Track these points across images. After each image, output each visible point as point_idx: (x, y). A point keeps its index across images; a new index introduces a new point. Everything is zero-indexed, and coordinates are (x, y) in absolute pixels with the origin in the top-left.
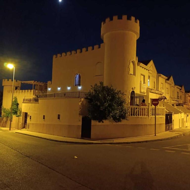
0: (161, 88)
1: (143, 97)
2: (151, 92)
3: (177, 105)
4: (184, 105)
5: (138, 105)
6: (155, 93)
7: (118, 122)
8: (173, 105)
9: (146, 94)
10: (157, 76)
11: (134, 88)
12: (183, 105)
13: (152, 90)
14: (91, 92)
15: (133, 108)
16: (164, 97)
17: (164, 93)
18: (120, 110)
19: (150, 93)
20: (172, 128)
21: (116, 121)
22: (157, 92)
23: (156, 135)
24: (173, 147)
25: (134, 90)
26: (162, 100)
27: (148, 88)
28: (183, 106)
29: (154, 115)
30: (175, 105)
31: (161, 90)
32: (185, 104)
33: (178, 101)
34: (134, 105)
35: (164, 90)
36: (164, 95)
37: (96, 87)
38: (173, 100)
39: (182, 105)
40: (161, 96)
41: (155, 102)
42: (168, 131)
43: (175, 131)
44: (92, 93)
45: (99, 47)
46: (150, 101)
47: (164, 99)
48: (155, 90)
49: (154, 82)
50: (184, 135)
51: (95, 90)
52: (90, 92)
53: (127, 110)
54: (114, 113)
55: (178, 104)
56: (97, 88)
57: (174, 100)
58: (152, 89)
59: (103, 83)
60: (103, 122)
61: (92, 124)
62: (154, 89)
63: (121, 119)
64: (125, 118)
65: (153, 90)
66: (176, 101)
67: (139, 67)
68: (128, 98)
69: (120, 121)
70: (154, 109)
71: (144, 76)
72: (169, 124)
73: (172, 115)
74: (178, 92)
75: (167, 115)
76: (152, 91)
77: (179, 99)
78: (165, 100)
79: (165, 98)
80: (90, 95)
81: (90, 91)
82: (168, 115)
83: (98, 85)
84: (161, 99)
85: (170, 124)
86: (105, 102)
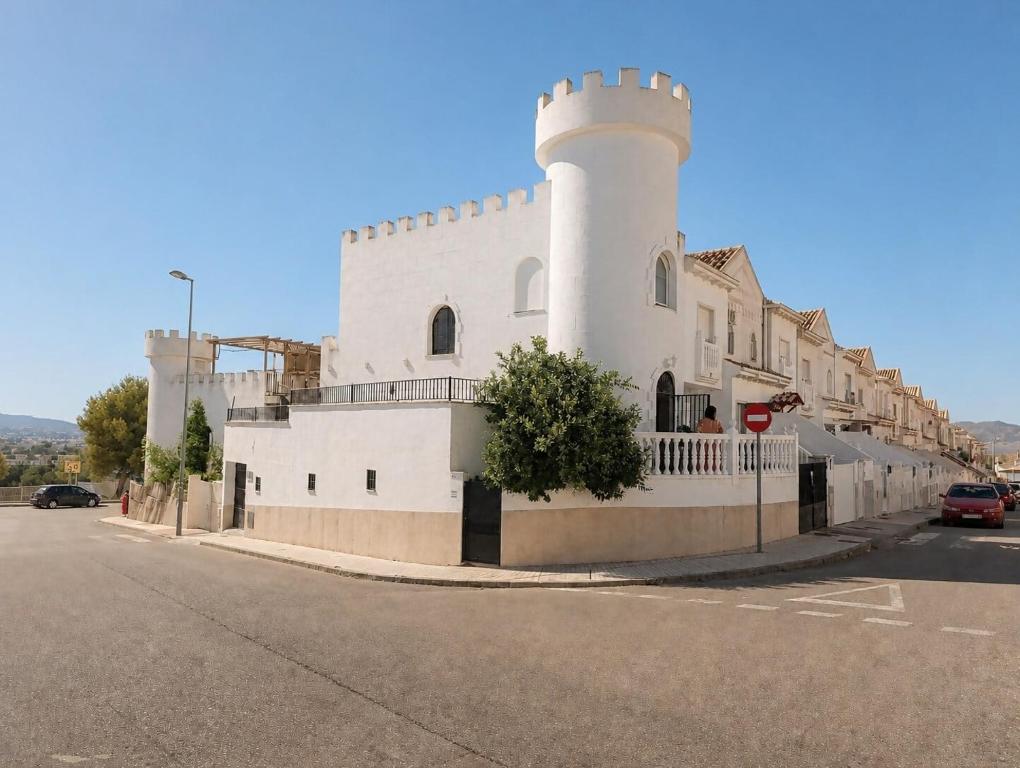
0: (780, 361)
1: (709, 396)
2: (738, 376)
3: (846, 429)
4: (874, 429)
5: (686, 430)
6: (755, 381)
7: (608, 498)
8: (830, 428)
9: (720, 382)
10: (763, 310)
11: (670, 362)
12: (869, 428)
13: (746, 369)
14: (498, 379)
15: (668, 442)
16: (794, 396)
17: (794, 380)
18: (613, 448)
19: (734, 379)
20: (826, 521)
21: (598, 496)
22: (763, 375)
23: (763, 550)
24: (830, 598)
25: (670, 369)
26: (786, 408)
27: (729, 360)
28: (869, 433)
29: (753, 468)
30: (838, 428)
31: (781, 368)
32: (876, 423)
33: (851, 412)
34: (671, 428)
35: (793, 367)
36: (792, 388)
37: (517, 359)
38: (830, 408)
39: (864, 428)
40: (779, 391)
41: (756, 416)
42: (812, 532)
43: (837, 531)
44: (504, 382)
45: (530, 198)
46: (735, 413)
47: (790, 404)
48: (759, 370)
49: (753, 335)
50: (874, 547)
51: (513, 372)
52: (494, 379)
53: (642, 450)
54: (591, 463)
55: (849, 423)
56: (521, 363)
57: (833, 409)
58: (742, 365)
59: (545, 341)
60: (548, 499)
61: (504, 508)
62: (752, 364)
63: (621, 487)
64: (638, 482)
65: (749, 367)
66: (842, 410)
67: (690, 275)
68: (648, 400)
69: (616, 496)
70: (752, 446)
71: (711, 312)
72: (813, 502)
73: (826, 467)
74: (849, 376)
75: (804, 469)
76: (743, 373)
77: (853, 403)
78: (799, 407)
79: (798, 400)
80: (494, 391)
81: (494, 377)
82: (811, 467)
83: (525, 349)
84: (782, 404)
85: (816, 506)
86: (555, 418)
